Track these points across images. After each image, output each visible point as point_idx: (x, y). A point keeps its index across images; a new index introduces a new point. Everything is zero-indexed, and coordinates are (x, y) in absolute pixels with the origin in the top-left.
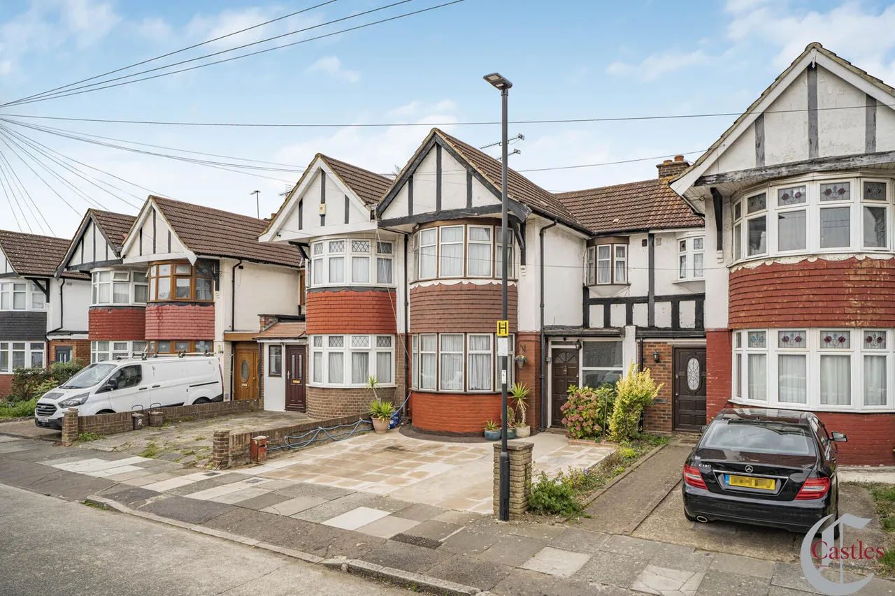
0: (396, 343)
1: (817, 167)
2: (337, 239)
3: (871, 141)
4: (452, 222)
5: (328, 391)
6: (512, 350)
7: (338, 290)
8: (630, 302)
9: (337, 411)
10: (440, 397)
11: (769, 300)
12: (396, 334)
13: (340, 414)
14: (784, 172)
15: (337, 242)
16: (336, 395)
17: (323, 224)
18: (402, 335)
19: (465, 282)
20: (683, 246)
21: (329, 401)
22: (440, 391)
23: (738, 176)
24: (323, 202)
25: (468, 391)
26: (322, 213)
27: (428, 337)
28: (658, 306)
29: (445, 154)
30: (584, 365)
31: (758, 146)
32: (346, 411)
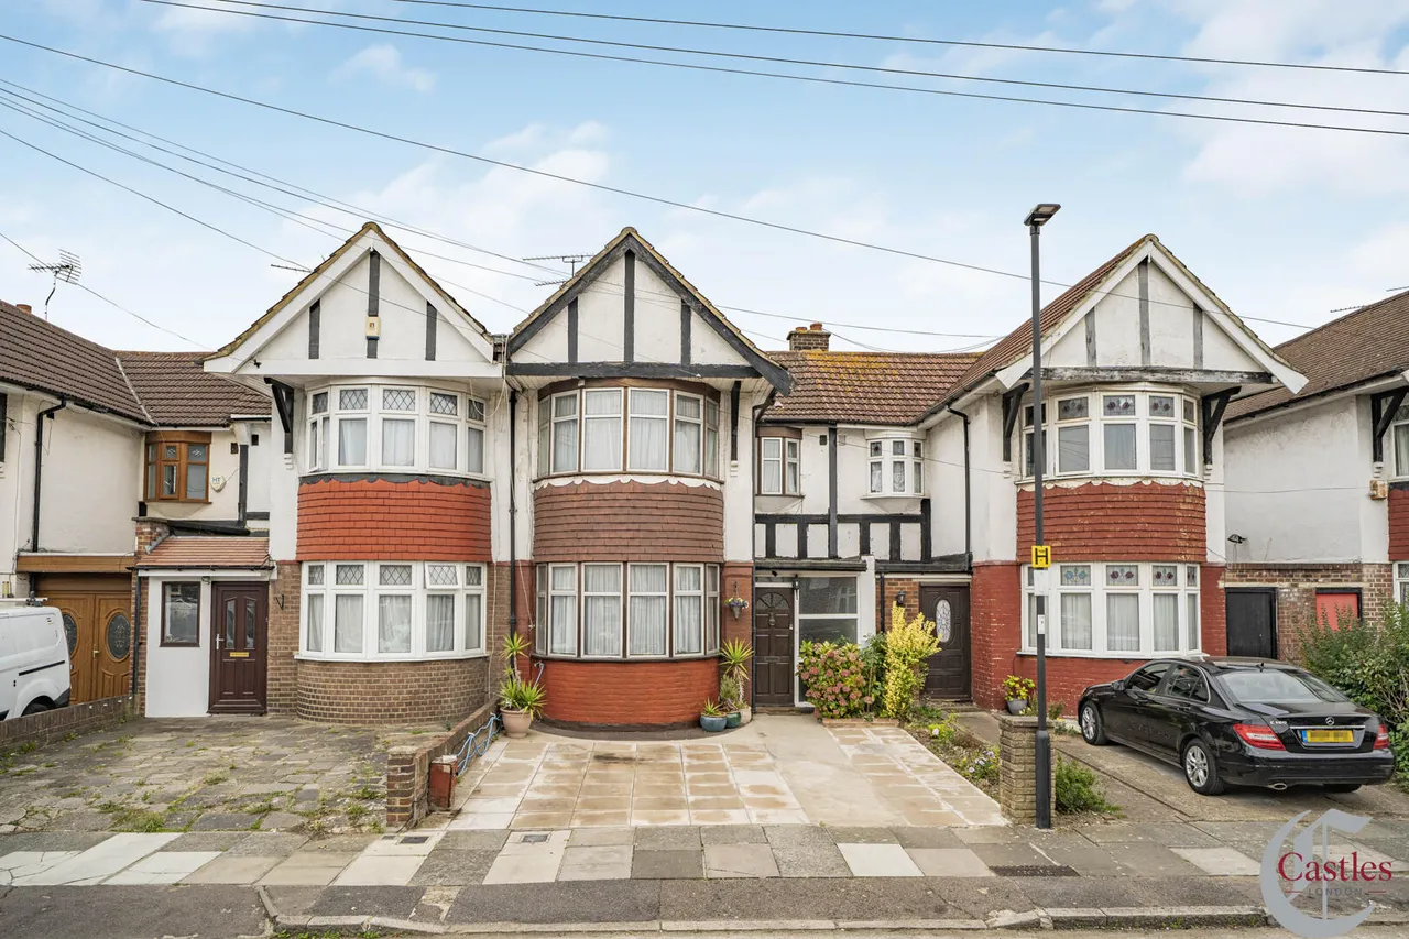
0: (490, 579)
1: (1149, 377)
2: (401, 386)
3: (1199, 357)
4: (651, 384)
5: (380, 669)
6: (715, 590)
7: (402, 479)
8: (803, 522)
9: (399, 704)
10: (630, 667)
11: (1098, 528)
12: (489, 564)
13: (403, 710)
14: (1117, 376)
15: (399, 392)
16: (396, 676)
17: (372, 353)
18: (500, 565)
19: (673, 481)
20: (876, 449)
21: (381, 687)
22: (629, 657)
23: (1068, 374)
24: (373, 312)
25: (674, 655)
26: (373, 333)
27: (597, 570)
28: (842, 529)
29: (641, 272)
30: (802, 611)
31: (1089, 341)
32: (416, 704)
